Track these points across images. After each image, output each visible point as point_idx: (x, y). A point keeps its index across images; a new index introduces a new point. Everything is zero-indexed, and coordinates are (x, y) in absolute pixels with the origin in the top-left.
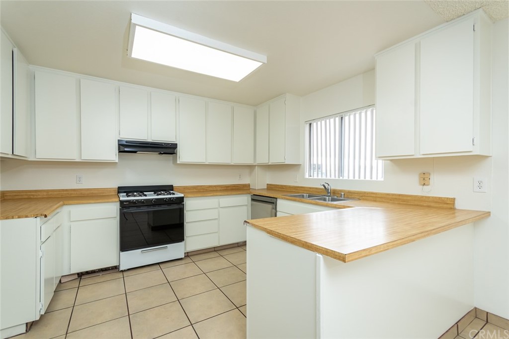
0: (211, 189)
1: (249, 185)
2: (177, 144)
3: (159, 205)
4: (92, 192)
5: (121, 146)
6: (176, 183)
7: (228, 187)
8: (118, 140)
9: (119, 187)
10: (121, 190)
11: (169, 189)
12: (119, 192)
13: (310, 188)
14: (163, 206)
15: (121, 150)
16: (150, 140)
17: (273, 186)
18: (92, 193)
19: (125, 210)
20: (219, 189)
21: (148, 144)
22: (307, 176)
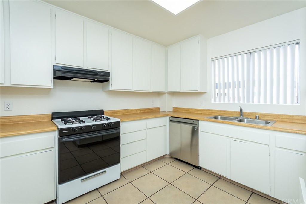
0: (133, 112)
1: (159, 109)
2: (109, 73)
3: (99, 131)
4: (22, 119)
5: (56, 71)
6: (106, 108)
7: (145, 110)
8: (54, 65)
9: (52, 113)
10: (55, 116)
11: (100, 113)
12: (53, 118)
13: (218, 111)
14: (102, 132)
15: (57, 76)
16: (85, 68)
17: (179, 109)
18: (23, 121)
19: (64, 140)
20: (138, 112)
21: (84, 71)
22: (213, 101)
